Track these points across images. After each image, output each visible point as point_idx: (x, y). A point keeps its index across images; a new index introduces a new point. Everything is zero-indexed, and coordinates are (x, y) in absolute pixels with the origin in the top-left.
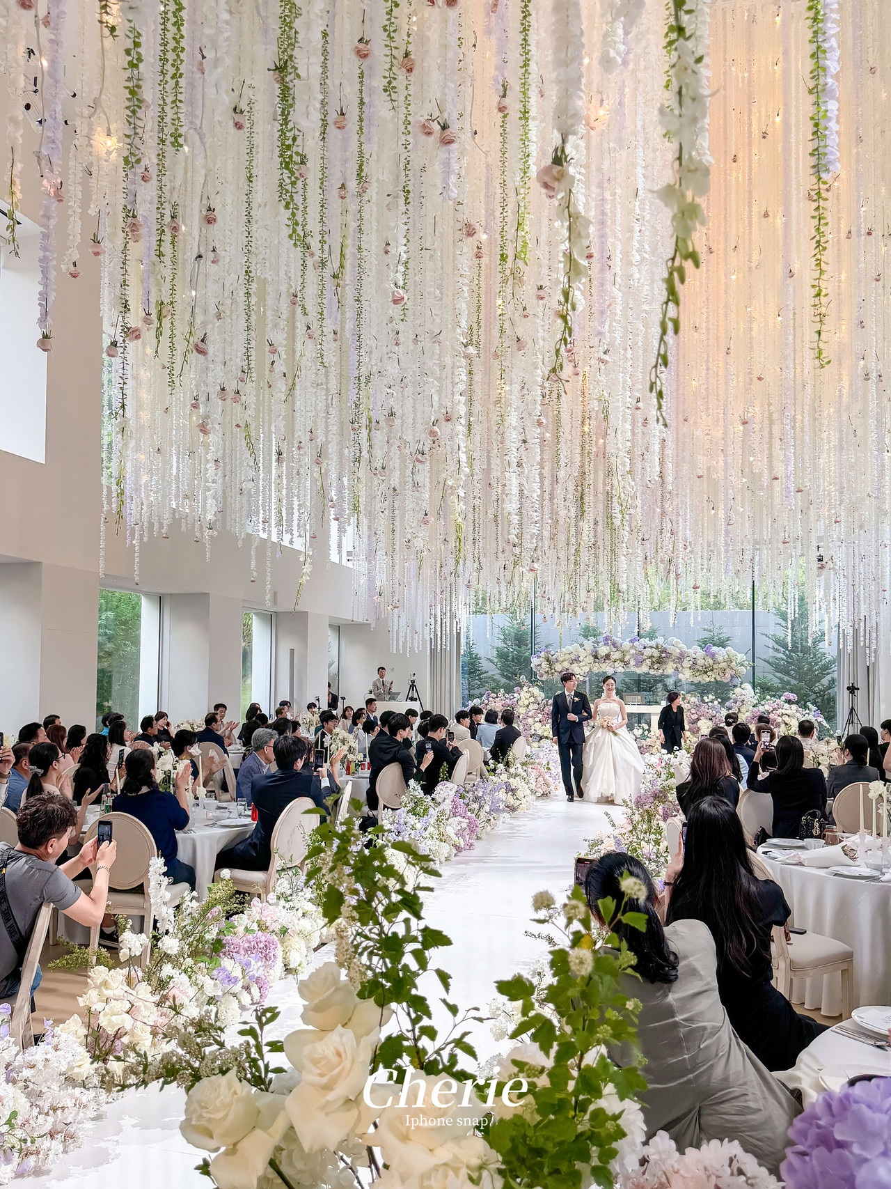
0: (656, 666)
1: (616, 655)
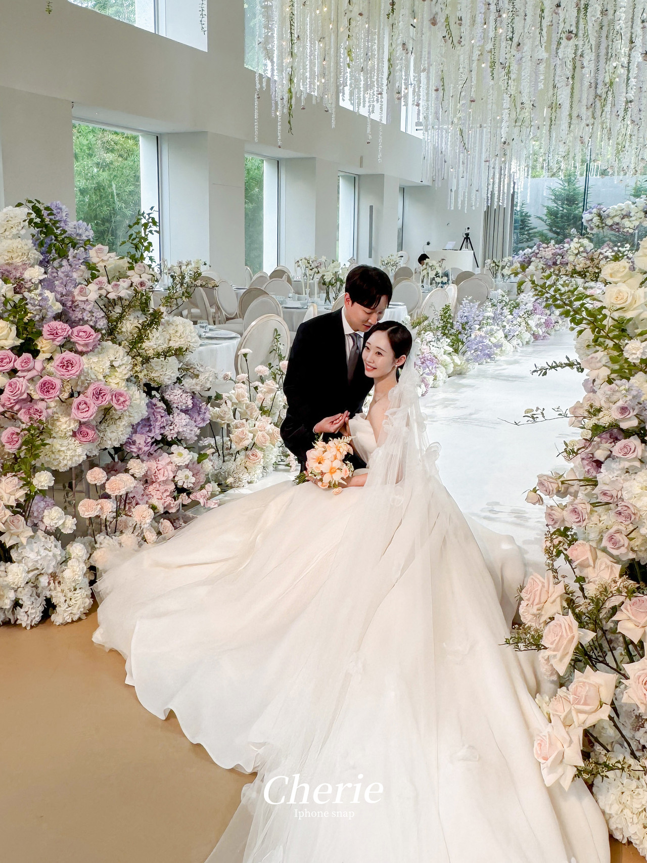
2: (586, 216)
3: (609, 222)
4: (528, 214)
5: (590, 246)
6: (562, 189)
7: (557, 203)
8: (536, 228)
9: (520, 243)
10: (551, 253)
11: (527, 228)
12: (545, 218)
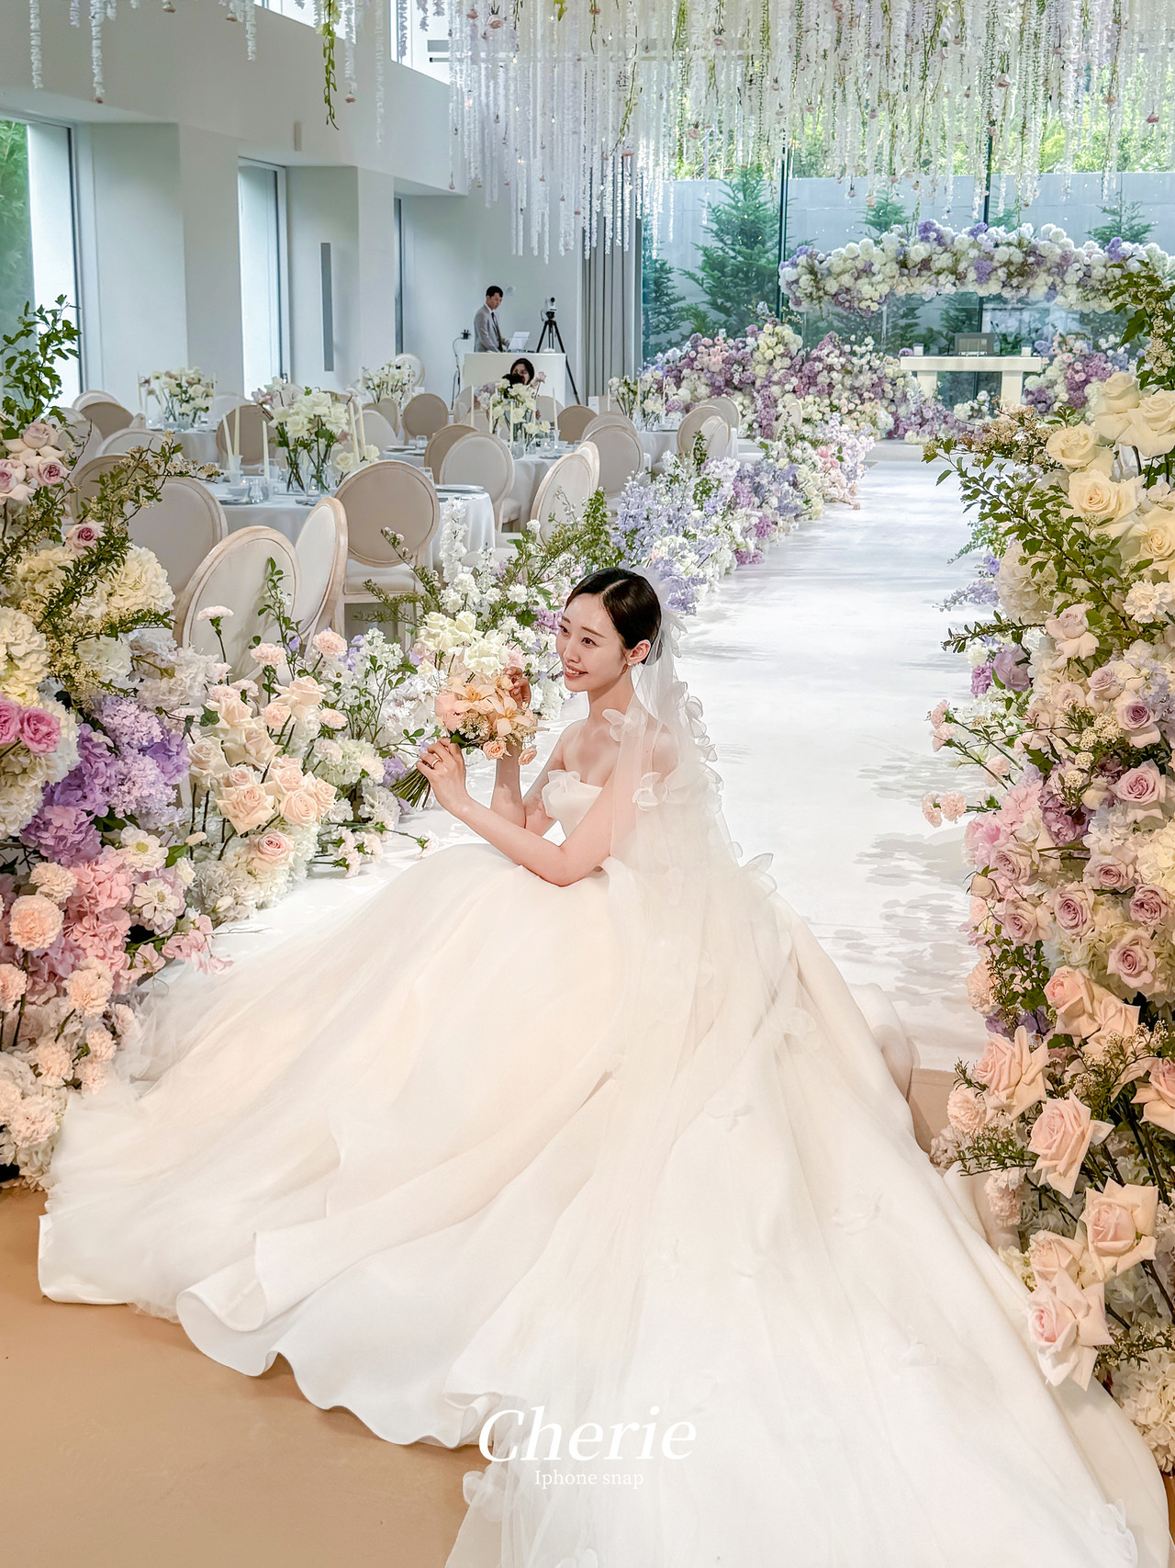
0: (1015, 282)
1: (943, 260)
2: (787, 273)
3: (832, 286)
4: (667, 266)
5: (796, 342)
6: (733, 208)
7: (722, 240)
8: (684, 298)
9: (653, 333)
10: (720, 358)
11: (666, 299)
12: (701, 275)
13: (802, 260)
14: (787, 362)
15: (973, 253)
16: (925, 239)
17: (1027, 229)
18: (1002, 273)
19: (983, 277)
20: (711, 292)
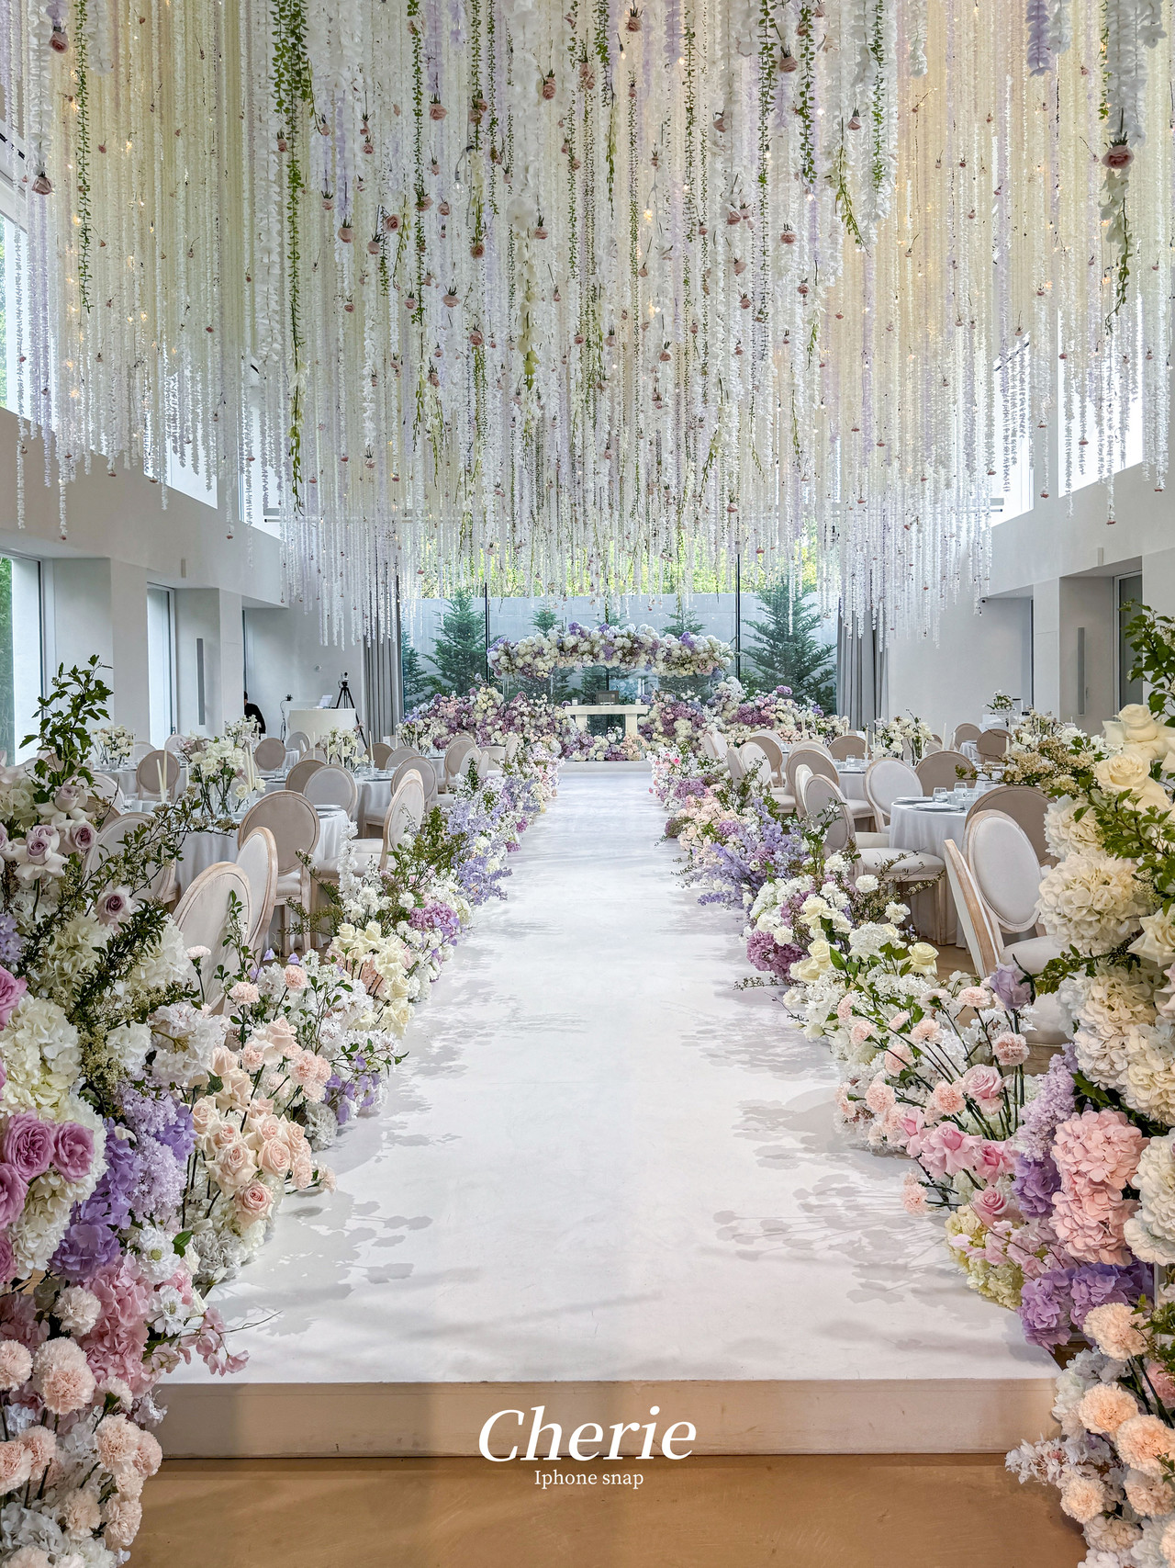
0: (627, 659)
1: (585, 646)
2: (492, 655)
3: (520, 662)
4: (417, 652)
6: (454, 615)
7: (448, 636)
8: (426, 672)
9: (410, 694)
10: (454, 709)
11: (414, 672)
13: (501, 646)
14: (495, 711)
15: (602, 642)
16: (572, 633)
17: (632, 628)
18: (619, 654)
19: (609, 657)
20: (443, 668)
